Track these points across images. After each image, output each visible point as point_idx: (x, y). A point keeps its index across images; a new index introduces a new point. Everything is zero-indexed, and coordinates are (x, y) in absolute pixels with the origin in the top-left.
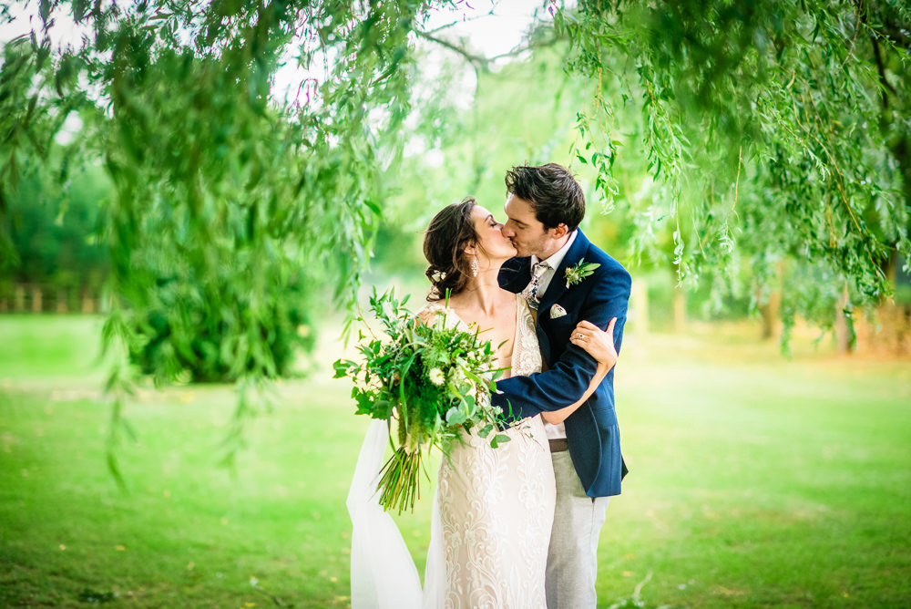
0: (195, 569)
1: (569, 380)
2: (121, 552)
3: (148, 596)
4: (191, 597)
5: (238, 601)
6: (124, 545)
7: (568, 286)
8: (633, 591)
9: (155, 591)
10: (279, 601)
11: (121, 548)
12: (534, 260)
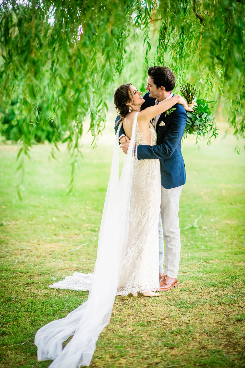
0: (32, 214)
1: (164, 151)
2: (4, 209)
3: (16, 224)
4: (31, 225)
5: (49, 226)
6: (5, 205)
7: (166, 116)
8: (194, 222)
9: (18, 222)
10: (64, 226)
11: (4, 207)
12: (156, 101)
